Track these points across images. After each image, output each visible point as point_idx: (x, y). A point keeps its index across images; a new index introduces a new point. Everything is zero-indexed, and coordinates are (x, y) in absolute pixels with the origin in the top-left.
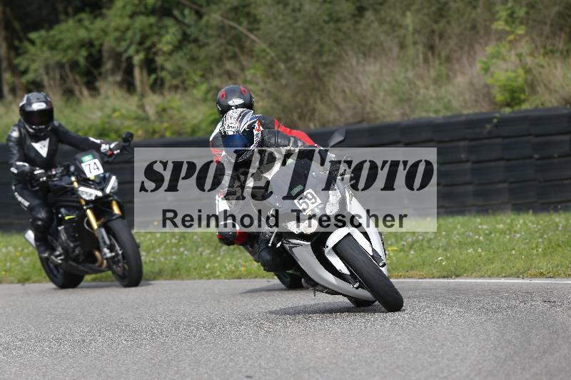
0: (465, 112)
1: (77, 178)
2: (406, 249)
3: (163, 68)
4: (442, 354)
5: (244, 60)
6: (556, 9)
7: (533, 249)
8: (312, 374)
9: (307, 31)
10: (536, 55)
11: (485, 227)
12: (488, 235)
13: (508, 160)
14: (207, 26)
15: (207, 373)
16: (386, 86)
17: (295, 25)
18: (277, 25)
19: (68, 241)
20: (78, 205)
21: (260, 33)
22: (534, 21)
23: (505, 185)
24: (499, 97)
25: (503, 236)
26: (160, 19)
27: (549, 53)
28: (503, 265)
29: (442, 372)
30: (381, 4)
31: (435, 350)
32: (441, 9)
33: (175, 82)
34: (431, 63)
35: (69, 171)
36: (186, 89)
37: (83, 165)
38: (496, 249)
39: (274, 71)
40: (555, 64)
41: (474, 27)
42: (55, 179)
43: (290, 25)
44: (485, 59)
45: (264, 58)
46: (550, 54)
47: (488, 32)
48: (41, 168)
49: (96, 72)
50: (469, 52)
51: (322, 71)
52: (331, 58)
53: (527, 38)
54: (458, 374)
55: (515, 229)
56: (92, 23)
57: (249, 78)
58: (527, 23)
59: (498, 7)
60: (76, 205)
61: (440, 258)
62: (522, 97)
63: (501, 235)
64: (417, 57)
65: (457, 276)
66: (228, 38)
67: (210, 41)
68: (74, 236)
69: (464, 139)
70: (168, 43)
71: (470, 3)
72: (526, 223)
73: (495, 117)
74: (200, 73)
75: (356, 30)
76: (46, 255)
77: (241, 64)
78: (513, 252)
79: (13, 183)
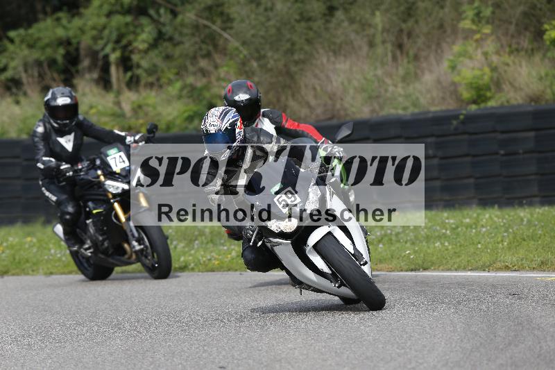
0: (433, 109)
1: (103, 172)
2: (375, 243)
3: (138, 66)
4: (410, 346)
5: (218, 58)
6: (521, 9)
7: (498, 243)
8: (283, 364)
9: (279, 30)
10: (502, 53)
11: (452, 221)
12: (454, 229)
13: (474, 156)
14: (182, 25)
15: (181, 363)
16: (355, 83)
17: (267, 24)
18: (250, 24)
19: (97, 235)
20: (105, 198)
21: (232, 32)
22: (500, 20)
23: (472, 181)
24: (466, 95)
25: (469, 229)
26: (136, 18)
27: (515, 51)
28: (469, 259)
29: (410, 363)
30: (351, 4)
31: (403, 341)
32: (409, 9)
33: (150, 79)
34: (400, 61)
35: (94, 164)
36: (161, 87)
37: (109, 159)
38: (463, 242)
39: (247, 69)
40: (520, 62)
41: (441, 26)
42: (82, 173)
43: (263, 24)
44: (451, 58)
45: (237, 56)
46: (515, 53)
47: (455, 31)
48: (67, 163)
49: (73, 70)
50: (436, 51)
51: (293, 69)
52: (302, 57)
53: (493, 37)
54: (425, 365)
55: (482, 223)
56: (69, 22)
57: (222, 75)
58: (493, 23)
59: (465, 7)
60: (103, 198)
61: (407, 252)
62: (488, 94)
63: (467, 228)
64: (386, 55)
65: (425, 269)
66: (203, 36)
67: (185, 39)
68: (102, 230)
69: (432, 136)
70: (144, 41)
71: (438, 3)
72: (491, 217)
73: (462, 114)
74: (175, 71)
75: (327, 29)
76: (75, 249)
77: (214, 62)
78: (479, 246)
79: (40, 179)
